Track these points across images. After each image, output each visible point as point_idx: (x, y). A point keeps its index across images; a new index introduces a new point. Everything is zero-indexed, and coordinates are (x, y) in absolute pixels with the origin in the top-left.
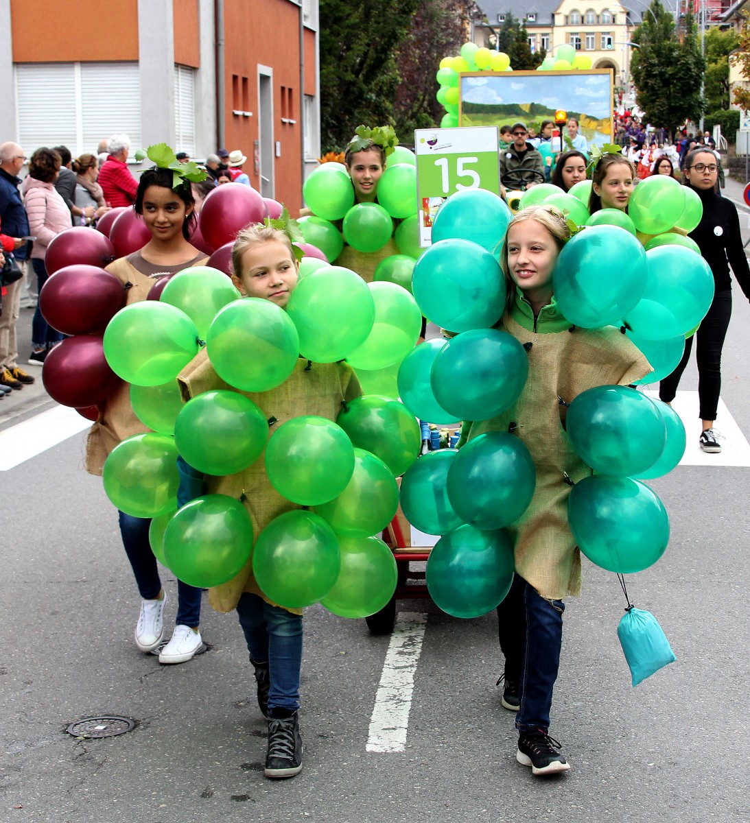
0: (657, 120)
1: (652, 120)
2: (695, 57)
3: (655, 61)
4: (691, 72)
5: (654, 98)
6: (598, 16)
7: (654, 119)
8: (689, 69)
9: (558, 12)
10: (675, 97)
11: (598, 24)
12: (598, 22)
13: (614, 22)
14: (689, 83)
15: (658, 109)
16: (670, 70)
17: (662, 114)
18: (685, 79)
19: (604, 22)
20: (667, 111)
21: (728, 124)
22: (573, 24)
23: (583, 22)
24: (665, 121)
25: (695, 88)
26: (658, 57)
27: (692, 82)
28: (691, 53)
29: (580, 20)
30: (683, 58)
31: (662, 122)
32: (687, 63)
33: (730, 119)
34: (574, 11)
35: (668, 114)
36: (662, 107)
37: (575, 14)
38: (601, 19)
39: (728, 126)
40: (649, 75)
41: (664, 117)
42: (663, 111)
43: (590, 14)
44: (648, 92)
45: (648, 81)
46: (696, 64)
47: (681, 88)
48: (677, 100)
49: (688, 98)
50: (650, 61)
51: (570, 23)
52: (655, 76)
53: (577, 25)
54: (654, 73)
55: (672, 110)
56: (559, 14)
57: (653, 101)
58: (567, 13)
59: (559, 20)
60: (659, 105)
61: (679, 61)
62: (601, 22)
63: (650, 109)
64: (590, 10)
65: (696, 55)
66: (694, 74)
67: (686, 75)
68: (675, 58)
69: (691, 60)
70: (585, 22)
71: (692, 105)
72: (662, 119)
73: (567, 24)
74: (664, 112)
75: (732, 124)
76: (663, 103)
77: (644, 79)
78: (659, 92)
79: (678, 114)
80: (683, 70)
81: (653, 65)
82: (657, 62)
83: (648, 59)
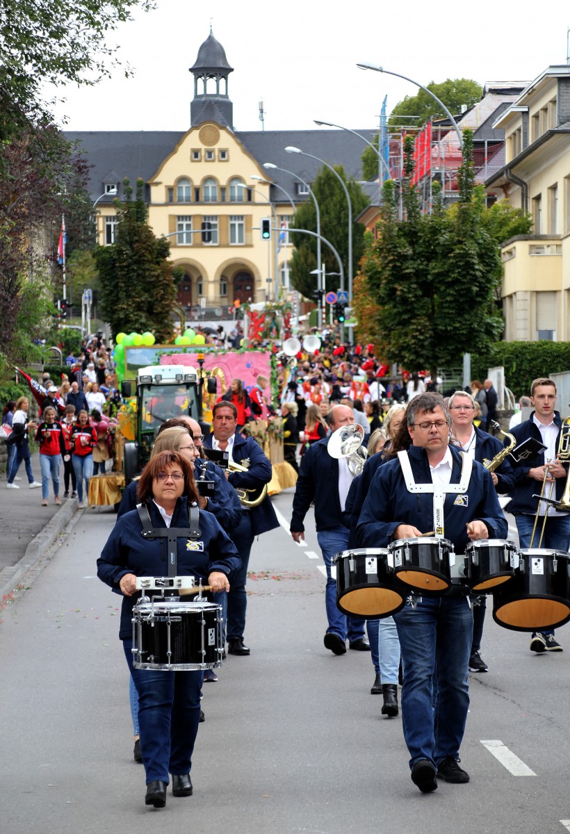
0: (413, 357)
1: (405, 357)
2: (479, 244)
3: (409, 251)
4: (474, 270)
5: (406, 317)
6: (223, 189)
7: (407, 355)
8: (469, 266)
9: (156, 180)
10: (445, 316)
11: (223, 202)
12: (223, 199)
13: (250, 198)
14: (469, 290)
15: (414, 337)
16: (435, 268)
17: (422, 347)
18: (463, 283)
19: (233, 199)
20: (430, 340)
21: (514, 365)
22: (180, 202)
23: (197, 198)
24: (427, 358)
25: (479, 299)
26: (412, 244)
27: (475, 289)
28: (472, 237)
29: (192, 194)
30: (459, 246)
31: (421, 361)
32: (466, 255)
33: (517, 357)
34: (183, 179)
35: (433, 345)
36: (422, 334)
37: (184, 185)
38: (228, 194)
39: (514, 369)
40: (398, 276)
41: (424, 352)
42: (424, 340)
43: (210, 185)
44: (395, 307)
45: (396, 286)
46: (481, 256)
47: (456, 301)
48: (447, 320)
49: (467, 316)
50: (399, 250)
51: (176, 199)
52: (406, 277)
53: (188, 202)
54: (407, 271)
55: (440, 338)
56: (158, 184)
57: (405, 323)
58: (171, 183)
59: (158, 194)
60: (417, 330)
61: (452, 250)
62: (228, 199)
63: (400, 337)
64: (210, 179)
65: (481, 241)
66: (478, 274)
67: (464, 276)
68: (444, 245)
69: (473, 250)
70: (202, 198)
71: (474, 329)
72: (422, 356)
73: (170, 202)
74: (426, 343)
75: (521, 365)
76: (425, 327)
77: (388, 283)
78: (415, 305)
79: (450, 348)
80: (459, 267)
81: (403, 258)
82: (410, 252)
83: (396, 247)
